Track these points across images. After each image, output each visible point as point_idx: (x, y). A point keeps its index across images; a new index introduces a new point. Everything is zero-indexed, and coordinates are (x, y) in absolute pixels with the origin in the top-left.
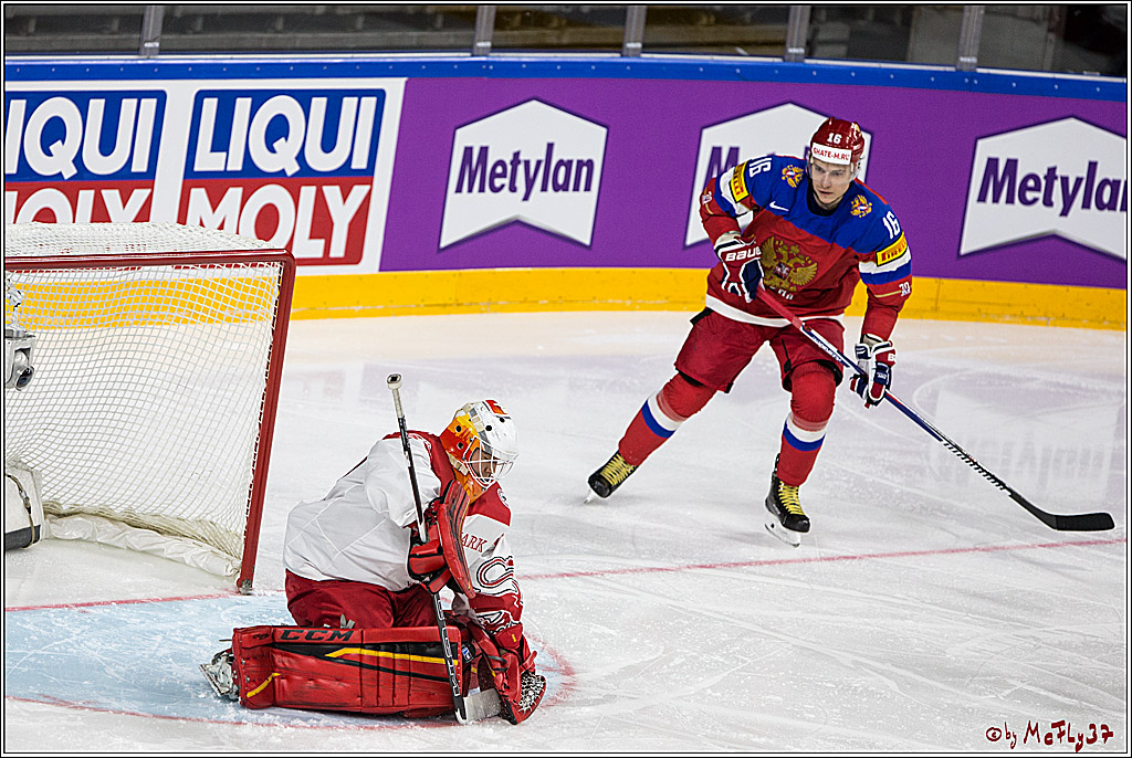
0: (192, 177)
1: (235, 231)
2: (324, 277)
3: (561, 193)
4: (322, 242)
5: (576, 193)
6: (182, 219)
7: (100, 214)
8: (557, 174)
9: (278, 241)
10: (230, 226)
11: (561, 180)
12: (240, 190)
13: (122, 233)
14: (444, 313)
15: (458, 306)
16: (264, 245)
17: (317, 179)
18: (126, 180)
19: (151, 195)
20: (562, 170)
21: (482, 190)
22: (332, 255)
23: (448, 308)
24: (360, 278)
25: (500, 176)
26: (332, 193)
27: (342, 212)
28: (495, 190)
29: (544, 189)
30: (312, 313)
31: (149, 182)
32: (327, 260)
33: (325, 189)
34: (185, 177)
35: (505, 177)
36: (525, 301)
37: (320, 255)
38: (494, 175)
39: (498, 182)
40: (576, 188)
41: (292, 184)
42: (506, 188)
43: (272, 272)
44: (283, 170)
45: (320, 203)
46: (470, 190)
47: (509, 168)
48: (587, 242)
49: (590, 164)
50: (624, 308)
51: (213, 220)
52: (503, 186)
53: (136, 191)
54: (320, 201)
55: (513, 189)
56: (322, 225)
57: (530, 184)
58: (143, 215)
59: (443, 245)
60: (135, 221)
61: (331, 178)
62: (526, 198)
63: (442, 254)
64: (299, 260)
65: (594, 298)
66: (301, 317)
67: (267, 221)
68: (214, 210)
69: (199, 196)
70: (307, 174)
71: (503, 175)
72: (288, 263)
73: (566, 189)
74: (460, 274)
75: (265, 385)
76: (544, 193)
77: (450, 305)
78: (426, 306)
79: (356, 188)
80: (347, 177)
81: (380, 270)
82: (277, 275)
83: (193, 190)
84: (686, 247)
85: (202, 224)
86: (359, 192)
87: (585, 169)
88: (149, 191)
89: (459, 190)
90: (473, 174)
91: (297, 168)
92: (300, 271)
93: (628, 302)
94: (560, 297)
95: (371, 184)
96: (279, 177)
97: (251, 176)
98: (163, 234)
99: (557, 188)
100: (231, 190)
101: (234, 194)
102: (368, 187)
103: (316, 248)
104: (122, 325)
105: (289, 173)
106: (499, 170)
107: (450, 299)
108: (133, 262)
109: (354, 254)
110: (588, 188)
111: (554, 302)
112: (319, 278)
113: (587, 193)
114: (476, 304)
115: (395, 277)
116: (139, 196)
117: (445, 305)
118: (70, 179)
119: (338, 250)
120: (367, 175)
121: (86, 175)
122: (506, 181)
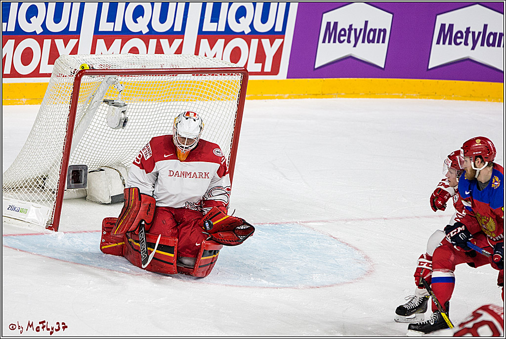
0: (202, 34)
1: (221, 58)
2: (261, 81)
3: (371, 44)
4: (261, 64)
5: (378, 44)
6: (197, 53)
7: (159, 50)
8: (370, 35)
9: (241, 64)
10: (219, 56)
11: (371, 38)
12: (224, 40)
13: (169, 59)
14: (317, 98)
15: (322, 95)
16: (234, 65)
17: (258, 35)
18: (171, 35)
19: (183, 42)
20: (372, 33)
21: (334, 42)
22: (265, 71)
23: (318, 96)
24: (278, 81)
25: (343, 35)
26: (266, 42)
27: (270, 52)
28: (340, 42)
29: (363, 42)
30: (255, 97)
31: (181, 36)
32: (263, 73)
33: (263, 40)
34: (198, 34)
35: (345, 36)
36: (354, 93)
37: (260, 70)
38: (340, 35)
39: (342, 38)
40: (378, 42)
41: (247, 38)
42: (346, 41)
43: (238, 78)
44: (243, 32)
45: (260, 47)
46: (329, 42)
47: (347, 32)
48: (383, 67)
49: (385, 31)
50: (399, 97)
51: (210, 54)
52: (344, 40)
53: (176, 40)
54: (260, 46)
55: (349, 41)
56: (261, 57)
57: (357, 39)
58: (179, 51)
59: (316, 67)
60: (175, 53)
61: (265, 36)
62: (355, 46)
63: (316, 71)
64: (250, 72)
65: (385, 92)
66: (250, 99)
67: (236, 55)
68: (211, 49)
69: (204, 42)
70: (254, 33)
71: (345, 35)
72: (245, 74)
73: (374, 42)
74: (324, 81)
75: (233, 130)
76: (363, 44)
77: (319, 94)
78: (308, 95)
79: (277, 40)
80: (272, 35)
81: (287, 78)
82: (240, 79)
83: (202, 40)
84: (428, 70)
85: (206, 56)
86: (278, 42)
87: (382, 33)
88: (182, 40)
89: (324, 42)
90: (330, 35)
91: (250, 31)
92: (250, 78)
93: (401, 94)
94: (370, 92)
95: (284, 38)
96: (241, 35)
97: (228, 34)
98: (188, 60)
99: (369, 41)
100: (219, 40)
101: (221, 42)
102: (282, 40)
103: (258, 67)
104: (167, 101)
105: (246, 33)
106: (343, 33)
107: (319, 92)
108: (174, 72)
109: (275, 71)
110: (383, 42)
111: (367, 94)
112: (259, 81)
113: (383, 44)
114: (331, 94)
115: (294, 81)
116: (177, 42)
117: (317, 95)
118: (146, 34)
119: (268, 68)
120: (282, 34)
121: (153, 32)
122: (346, 38)
